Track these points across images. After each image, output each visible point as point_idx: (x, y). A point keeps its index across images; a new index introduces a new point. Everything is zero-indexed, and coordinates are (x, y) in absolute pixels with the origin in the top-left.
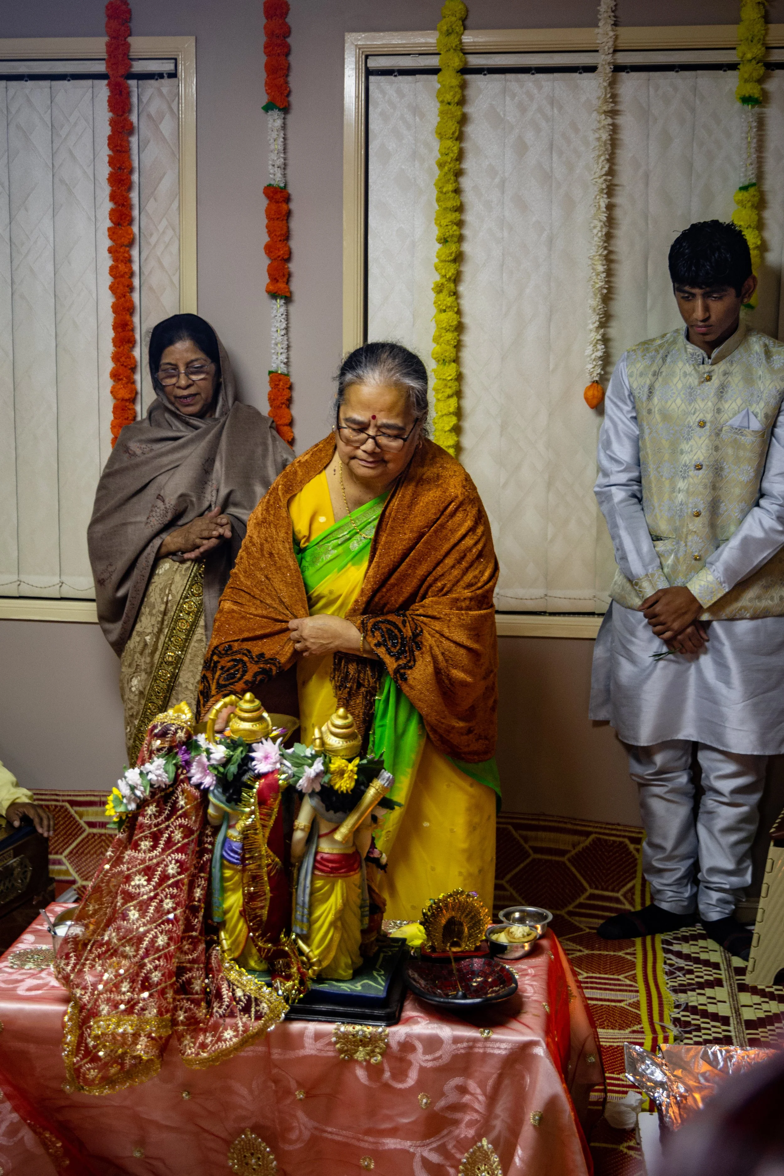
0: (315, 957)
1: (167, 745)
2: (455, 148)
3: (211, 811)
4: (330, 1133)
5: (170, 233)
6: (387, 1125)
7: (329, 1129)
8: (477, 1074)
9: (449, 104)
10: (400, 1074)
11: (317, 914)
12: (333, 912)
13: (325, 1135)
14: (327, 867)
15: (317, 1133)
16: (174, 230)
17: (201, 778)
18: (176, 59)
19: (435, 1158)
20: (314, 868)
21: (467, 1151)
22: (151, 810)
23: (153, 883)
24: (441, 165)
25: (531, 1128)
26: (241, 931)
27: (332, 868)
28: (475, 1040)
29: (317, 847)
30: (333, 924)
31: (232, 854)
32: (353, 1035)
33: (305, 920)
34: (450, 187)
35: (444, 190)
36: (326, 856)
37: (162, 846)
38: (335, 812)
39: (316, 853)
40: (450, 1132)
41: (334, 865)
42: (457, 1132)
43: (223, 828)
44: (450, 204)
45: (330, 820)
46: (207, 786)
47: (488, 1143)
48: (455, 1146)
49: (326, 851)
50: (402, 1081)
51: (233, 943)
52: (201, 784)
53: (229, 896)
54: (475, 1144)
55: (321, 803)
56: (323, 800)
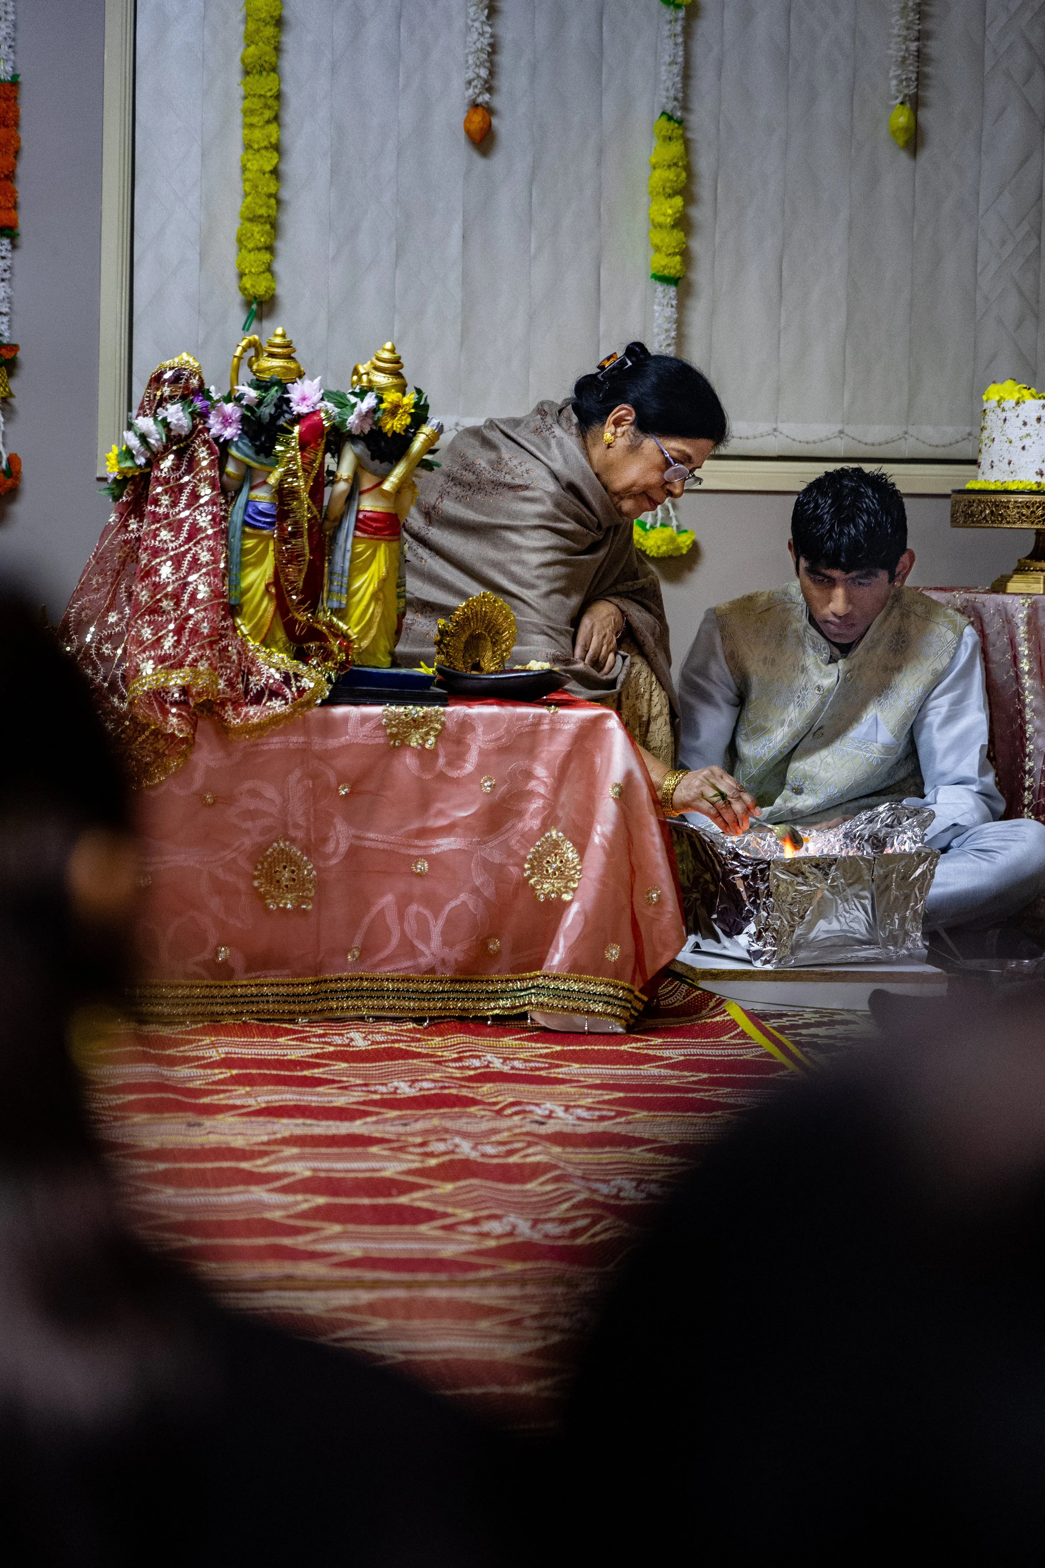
0: (355, 634)
1: (179, 393)
3: (231, 468)
4: (373, 840)
6: (442, 822)
7: (371, 835)
8: (544, 755)
10: (457, 758)
11: (356, 585)
12: (375, 582)
13: (367, 844)
14: (371, 526)
15: (358, 842)
17: (220, 429)
19: (497, 858)
20: (357, 528)
21: (533, 845)
22: (167, 463)
23: (182, 539)
25: (611, 800)
26: (265, 610)
27: (376, 528)
28: (541, 717)
29: (358, 505)
30: (375, 597)
31: (259, 518)
32: (406, 715)
33: (344, 590)
36: (368, 514)
37: (184, 502)
38: (381, 462)
39: (359, 511)
40: (513, 826)
41: (378, 525)
42: (520, 825)
43: (245, 490)
45: (374, 473)
46: (228, 438)
47: (558, 832)
48: (518, 841)
49: (368, 509)
50: (461, 768)
51: (254, 627)
52: (221, 436)
53: (250, 572)
54: (543, 835)
55: (366, 450)
56: (368, 447)
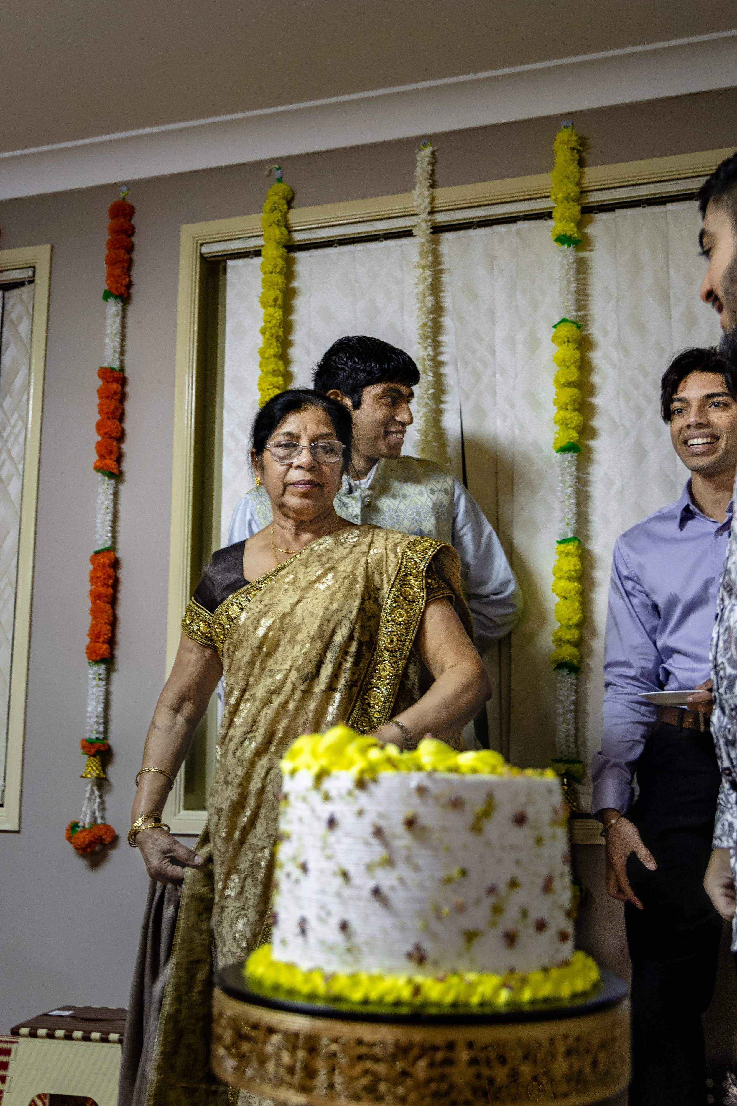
2: (277, 314)
5: (20, 424)
9: (272, 273)
16: (22, 420)
18: (34, 267)
24: (263, 332)
34: (271, 351)
35: (266, 356)
44: (270, 368)
